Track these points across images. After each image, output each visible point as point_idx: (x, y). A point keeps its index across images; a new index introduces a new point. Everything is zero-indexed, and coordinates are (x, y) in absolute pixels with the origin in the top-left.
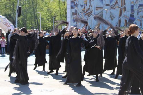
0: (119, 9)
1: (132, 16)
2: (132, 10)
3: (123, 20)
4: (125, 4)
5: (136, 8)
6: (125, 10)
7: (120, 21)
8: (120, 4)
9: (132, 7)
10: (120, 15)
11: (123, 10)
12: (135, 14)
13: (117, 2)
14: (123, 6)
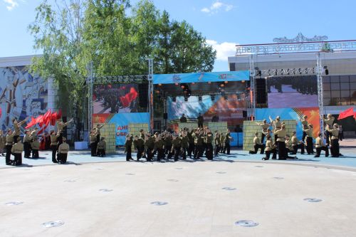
0: (7, 104)
1: (24, 113)
2: (24, 105)
3: (11, 118)
4: (14, 98)
5: (28, 103)
6: (15, 105)
7: (8, 119)
8: (8, 98)
9: (24, 101)
10: (9, 111)
11: (12, 105)
12: (28, 111)
13: (4, 96)
14: (12, 100)
